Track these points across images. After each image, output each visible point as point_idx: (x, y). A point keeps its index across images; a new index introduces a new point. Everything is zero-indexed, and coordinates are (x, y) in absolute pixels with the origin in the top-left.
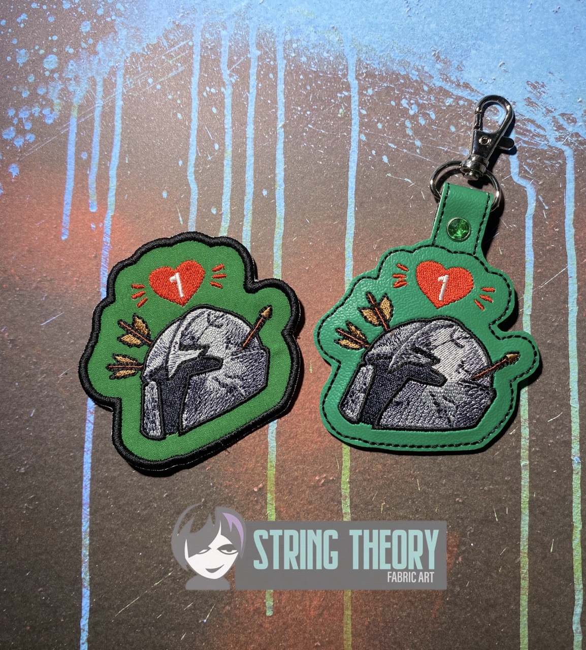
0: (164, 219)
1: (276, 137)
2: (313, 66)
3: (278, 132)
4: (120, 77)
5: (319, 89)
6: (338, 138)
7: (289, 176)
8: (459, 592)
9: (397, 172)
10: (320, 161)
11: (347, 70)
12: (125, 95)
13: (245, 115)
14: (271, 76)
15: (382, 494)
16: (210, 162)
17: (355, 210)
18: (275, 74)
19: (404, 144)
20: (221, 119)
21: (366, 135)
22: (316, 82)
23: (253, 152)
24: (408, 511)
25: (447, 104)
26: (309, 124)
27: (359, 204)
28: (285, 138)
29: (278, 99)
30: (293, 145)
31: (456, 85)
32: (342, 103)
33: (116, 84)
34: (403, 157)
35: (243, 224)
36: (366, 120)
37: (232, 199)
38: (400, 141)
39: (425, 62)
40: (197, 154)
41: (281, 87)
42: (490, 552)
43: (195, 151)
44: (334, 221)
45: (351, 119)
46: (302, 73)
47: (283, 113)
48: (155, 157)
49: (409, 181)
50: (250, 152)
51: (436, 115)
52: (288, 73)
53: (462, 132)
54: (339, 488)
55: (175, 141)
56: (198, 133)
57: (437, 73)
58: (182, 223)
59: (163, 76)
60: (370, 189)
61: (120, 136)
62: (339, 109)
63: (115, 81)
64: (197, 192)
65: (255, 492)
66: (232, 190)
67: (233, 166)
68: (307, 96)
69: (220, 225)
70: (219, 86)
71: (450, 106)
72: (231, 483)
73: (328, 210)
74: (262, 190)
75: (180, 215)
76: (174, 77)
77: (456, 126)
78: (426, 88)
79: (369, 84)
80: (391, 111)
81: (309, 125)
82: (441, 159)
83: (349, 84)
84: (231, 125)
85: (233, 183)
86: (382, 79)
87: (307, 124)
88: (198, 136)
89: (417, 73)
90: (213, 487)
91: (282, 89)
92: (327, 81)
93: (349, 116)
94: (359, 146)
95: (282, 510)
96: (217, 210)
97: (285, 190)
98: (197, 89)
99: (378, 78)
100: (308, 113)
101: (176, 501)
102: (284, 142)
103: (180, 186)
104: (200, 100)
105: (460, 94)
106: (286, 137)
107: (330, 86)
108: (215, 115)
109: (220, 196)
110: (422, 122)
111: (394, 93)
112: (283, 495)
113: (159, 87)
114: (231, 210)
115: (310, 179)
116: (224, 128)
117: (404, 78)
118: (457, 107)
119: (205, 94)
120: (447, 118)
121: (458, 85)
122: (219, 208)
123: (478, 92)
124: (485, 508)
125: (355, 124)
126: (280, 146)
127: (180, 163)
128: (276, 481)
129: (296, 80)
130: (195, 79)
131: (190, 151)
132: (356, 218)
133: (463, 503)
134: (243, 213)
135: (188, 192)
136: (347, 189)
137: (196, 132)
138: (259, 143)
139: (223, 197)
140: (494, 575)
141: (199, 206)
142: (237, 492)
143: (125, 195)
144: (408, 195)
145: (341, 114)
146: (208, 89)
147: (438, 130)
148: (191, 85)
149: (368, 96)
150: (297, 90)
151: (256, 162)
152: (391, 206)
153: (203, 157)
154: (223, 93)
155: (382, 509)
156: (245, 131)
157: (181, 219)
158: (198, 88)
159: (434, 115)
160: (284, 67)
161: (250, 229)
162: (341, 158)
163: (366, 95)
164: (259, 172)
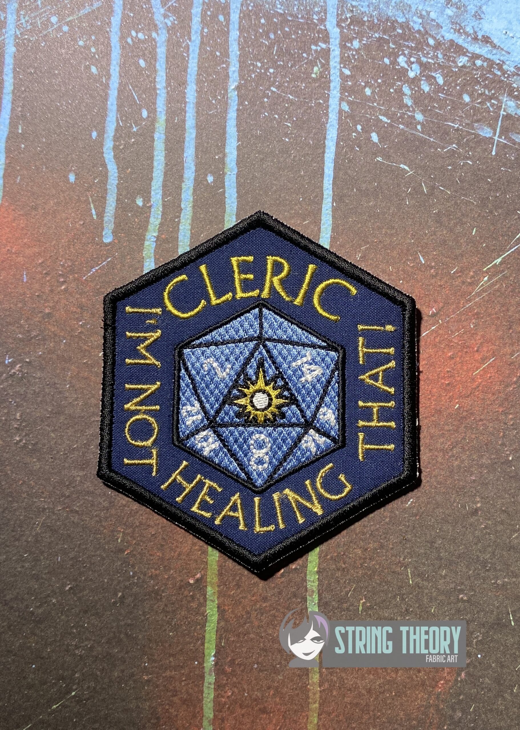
0: (70, 211)
1: (227, 103)
2: (279, 6)
3: (229, 96)
4: (12, 14)
5: (286, 38)
6: (311, 107)
7: (243, 157)
8: (460, 718)
9: (390, 156)
10: (286, 137)
11: (326, 13)
12: (19, 38)
13: (184, 71)
14: (221, 18)
15: (361, 588)
16: (135, 134)
17: (333, 205)
18: (227, 15)
19: (401, 117)
20: (151, 75)
21: (350, 103)
22: (282, 29)
23: (194, 122)
24: (396, 611)
25: (460, 65)
26: (272, 86)
27: (338, 198)
28: (239, 105)
29: (230, 50)
30: (250, 114)
31: (472, 38)
32: (318, 58)
33: (6, 23)
34: (399, 135)
35: (179, 221)
36: (350, 83)
37: (164, 186)
38: (395, 114)
39: (431, 6)
40: (118, 123)
41: (234, 34)
42: (503, 665)
43: (115, 119)
44: (305, 220)
45: (330, 82)
46: (264, 16)
47: (237, 69)
48: (59, 126)
49: (406, 168)
50: (190, 121)
51: (444, 79)
52: (245, 16)
53: (479, 103)
54: (304, 580)
55: (87, 104)
56: (119, 94)
57: (447, 21)
58: (95, 217)
59: (72, 13)
60: (353, 178)
61: (11, 95)
62: (313, 66)
63: (5, 18)
64: (116, 175)
65: (191, 585)
66: (165, 174)
67: (167, 140)
68: (270, 47)
69: (147, 222)
70: (149, 30)
71: (464, 66)
72: (158, 572)
73: (296, 204)
74: (207, 175)
75: (92, 206)
76: (87, 15)
77: (471, 95)
78: (431, 42)
79: (355, 33)
80: (384, 70)
81: (272, 88)
82: (450, 139)
83: (328, 33)
84: (164, 85)
85: (166, 164)
86: (373, 27)
87: (270, 87)
88: (119, 98)
89: (420, 21)
90: (133, 577)
91: (236, 37)
92: (298, 28)
93: (326, 78)
94: (340, 119)
95: (226, 608)
96: (144, 201)
97: (238, 176)
98: (119, 33)
99: (368, 27)
100: (271, 71)
101: (83, 596)
102: (238, 110)
103: (93, 167)
104: (123, 48)
105: (478, 51)
106: (240, 103)
107: (302, 34)
108: (143, 69)
109: (148, 182)
110: (426, 87)
111: (389, 47)
112: (228, 588)
113: (65, 28)
114: (163, 201)
115: (272, 161)
116: (155, 89)
117: (402, 26)
118: (473, 69)
119: (129, 40)
120: (460, 84)
121: (476, 39)
122: (147, 198)
123: (502, 49)
124: (498, 608)
125: (335, 87)
126: (232, 115)
127: (94, 134)
128: (218, 571)
129: (255, 24)
130: (116, 20)
131: (108, 119)
132: (334, 217)
133: (468, 601)
134: (180, 206)
135: (105, 176)
136: (323, 177)
137: (116, 92)
138: (203, 110)
139: (153, 183)
140: (506, 695)
141: (119, 194)
142: (166, 585)
143: (16, 178)
144: (404, 186)
145: (316, 74)
146: (134, 33)
147: (447, 99)
148: (110, 28)
149: (353, 50)
150: (256, 39)
151: (199, 136)
152: (381, 201)
153: (125, 128)
154: (154, 40)
155: (361, 608)
156: (185, 93)
157: (93, 212)
158: (121, 32)
159: (441, 78)
160: (239, 6)
161: (190, 227)
162: (315, 134)
163: (350, 49)
164: (202, 151)
